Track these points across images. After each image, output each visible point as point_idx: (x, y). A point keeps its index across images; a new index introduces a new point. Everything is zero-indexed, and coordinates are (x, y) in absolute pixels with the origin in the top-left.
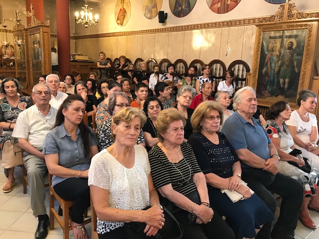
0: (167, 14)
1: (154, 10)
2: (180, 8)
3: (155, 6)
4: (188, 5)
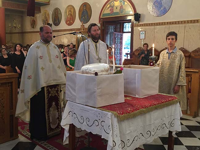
0: (51, 24)
1: (46, 22)
2: (56, 22)
3: (47, 20)
4: (59, 21)
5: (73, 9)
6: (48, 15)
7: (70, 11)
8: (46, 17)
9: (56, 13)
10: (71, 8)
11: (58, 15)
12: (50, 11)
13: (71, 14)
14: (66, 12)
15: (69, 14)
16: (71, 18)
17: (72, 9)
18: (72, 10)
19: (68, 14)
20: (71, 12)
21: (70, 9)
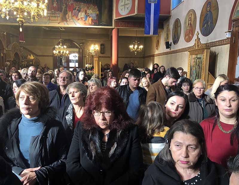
3: (168, 38)
4: (178, 37)
5: (194, 14)
6: (170, 31)
8: (167, 34)
9: (176, 27)
11: (178, 29)
12: (171, 26)
13: (191, 24)
15: (189, 24)
16: (190, 31)
17: (192, 15)
18: (193, 18)
19: (187, 25)
20: (191, 20)
21: (190, 16)
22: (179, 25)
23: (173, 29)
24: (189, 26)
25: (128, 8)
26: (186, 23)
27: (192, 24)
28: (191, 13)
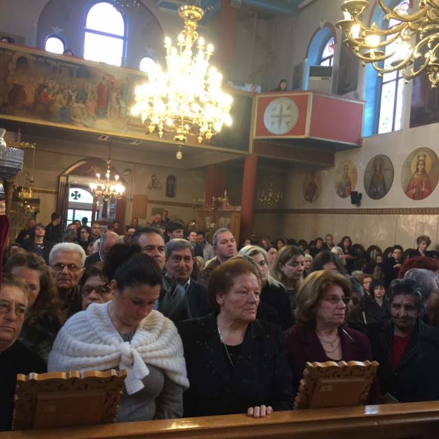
0: (361, 194)
1: (347, 188)
3: (349, 184)
4: (384, 187)
5: (431, 156)
6: (355, 172)
7: (421, 163)
8: (346, 177)
9: (378, 168)
10: (425, 156)
11: (383, 173)
12: (361, 164)
13: (424, 171)
14: (407, 165)
15: (417, 170)
16: (422, 181)
17: (428, 157)
19: (413, 170)
20: (424, 164)
21: (421, 158)
22: (387, 165)
23: (367, 171)
24: (419, 173)
25: (287, 123)
26: (410, 167)
27: (428, 173)
28: (425, 153)
